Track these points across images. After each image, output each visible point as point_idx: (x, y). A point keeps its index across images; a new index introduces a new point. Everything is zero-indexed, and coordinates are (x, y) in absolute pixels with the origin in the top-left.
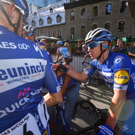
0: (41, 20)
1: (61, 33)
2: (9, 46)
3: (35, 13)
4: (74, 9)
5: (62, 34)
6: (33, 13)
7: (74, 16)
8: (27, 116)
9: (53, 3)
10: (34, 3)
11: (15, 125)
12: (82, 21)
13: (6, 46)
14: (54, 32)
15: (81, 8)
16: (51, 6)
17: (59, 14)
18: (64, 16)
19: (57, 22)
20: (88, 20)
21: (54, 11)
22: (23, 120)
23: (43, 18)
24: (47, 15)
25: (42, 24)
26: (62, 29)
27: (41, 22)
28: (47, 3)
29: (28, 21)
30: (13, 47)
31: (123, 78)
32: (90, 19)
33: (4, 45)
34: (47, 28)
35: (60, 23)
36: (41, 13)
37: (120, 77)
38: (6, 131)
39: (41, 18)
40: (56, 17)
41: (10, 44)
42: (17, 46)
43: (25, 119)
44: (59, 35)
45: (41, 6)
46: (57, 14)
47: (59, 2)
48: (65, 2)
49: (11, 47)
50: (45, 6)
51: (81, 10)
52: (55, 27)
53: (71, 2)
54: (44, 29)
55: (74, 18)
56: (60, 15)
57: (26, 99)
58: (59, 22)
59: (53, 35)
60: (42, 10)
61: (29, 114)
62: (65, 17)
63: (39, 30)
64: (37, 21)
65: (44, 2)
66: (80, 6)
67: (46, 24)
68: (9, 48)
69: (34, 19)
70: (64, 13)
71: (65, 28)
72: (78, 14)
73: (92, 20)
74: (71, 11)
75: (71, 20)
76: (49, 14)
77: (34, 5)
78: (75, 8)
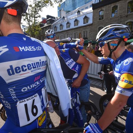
0: (68, 23)
1: (87, 34)
2: (32, 49)
3: (64, 17)
4: (104, 8)
5: (89, 35)
6: (62, 17)
7: (103, 15)
8: (36, 95)
9: (82, 5)
10: (64, 9)
11: (29, 98)
12: (113, 19)
13: (31, 49)
14: (80, 33)
15: (112, 5)
16: (79, 8)
17: (86, 15)
18: (92, 17)
19: (84, 24)
20: (121, 17)
21: (81, 13)
22: (33, 96)
23: (70, 21)
24: (74, 17)
25: (69, 27)
26: (88, 30)
27: (68, 24)
28: (76, 7)
29: (57, 25)
30: (34, 49)
31: (126, 82)
32: (123, 16)
33: (30, 49)
34: (73, 30)
35: (87, 24)
36: (69, 17)
37: (124, 80)
38: (23, 100)
39: (69, 21)
40: (83, 18)
41: (33, 47)
42: (36, 49)
43: (35, 96)
44: (84, 36)
45: (69, 10)
46: (85, 16)
47: (87, 4)
48: (94, 3)
49: (33, 50)
50: (73, 10)
51: (112, 8)
52: (82, 29)
53: (101, 1)
54: (70, 31)
55: (103, 17)
56: (88, 16)
57: (38, 83)
59: (78, 37)
60: (70, 14)
61: (37, 94)
63: (66, 32)
64: (65, 24)
65: (73, 6)
66: (111, 3)
67: (72, 26)
68: (32, 50)
69: (62, 23)
70: (92, 13)
71: (92, 29)
72: (108, 13)
73: (127, 17)
74: (100, 10)
75: (100, 19)
76: (76, 17)
77: (63, 10)
78: (105, 6)
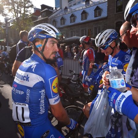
0: (73, 16)
3: (66, 8)
6: (64, 8)
14: (90, 30)
17: (98, 5)
19: (95, 17)
21: (90, 3)
23: (75, 14)
24: (81, 8)
25: (74, 21)
26: (100, 26)
27: (72, 18)
29: (56, 18)
34: (80, 26)
35: (99, 17)
39: (73, 13)
44: (96, 34)
52: (92, 24)
54: (75, 27)
58: (97, 17)
62: (108, 9)
63: (69, 28)
64: (68, 17)
67: (79, 20)
69: (63, 16)
70: (107, 3)
71: (106, 24)
76: (84, 7)
